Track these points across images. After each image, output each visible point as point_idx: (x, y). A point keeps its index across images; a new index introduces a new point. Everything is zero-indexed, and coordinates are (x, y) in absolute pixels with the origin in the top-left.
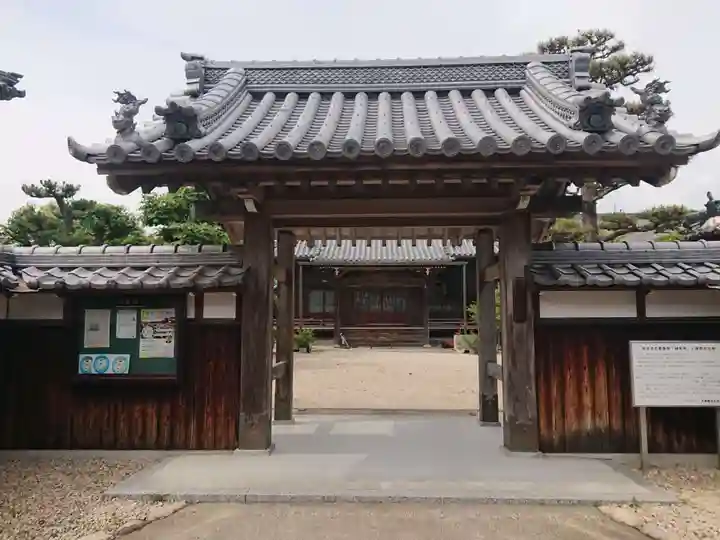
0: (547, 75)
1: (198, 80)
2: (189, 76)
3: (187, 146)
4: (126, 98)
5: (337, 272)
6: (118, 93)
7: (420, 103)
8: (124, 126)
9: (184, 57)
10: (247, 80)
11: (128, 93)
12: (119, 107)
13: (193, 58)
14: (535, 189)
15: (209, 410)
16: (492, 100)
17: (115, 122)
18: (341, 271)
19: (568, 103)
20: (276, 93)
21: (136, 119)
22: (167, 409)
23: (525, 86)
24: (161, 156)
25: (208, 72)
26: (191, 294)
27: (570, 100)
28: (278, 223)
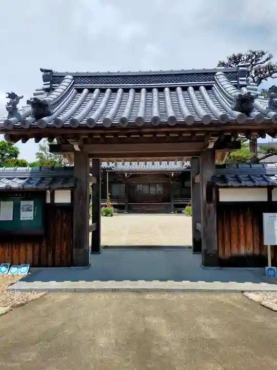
0: (225, 79)
1: (49, 82)
2: (44, 81)
3: (43, 120)
4: (12, 96)
5: (126, 175)
6: (8, 93)
7: (161, 93)
8: (12, 110)
9: (42, 70)
10: (74, 82)
11: (13, 94)
12: (9, 100)
13: (46, 71)
14: (216, 139)
15: (58, 248)
16: (198, 92)
17: (7, 108)
18: (128, 175)
19: (232, 96)
20: (89, 89)
21: (18, 106)
22: (37, 247)
23: (214, 85)
24: (31, 125)
25: (55, 78)
26: (48, 191)
27: (233, 94)
28: (91, 156)
